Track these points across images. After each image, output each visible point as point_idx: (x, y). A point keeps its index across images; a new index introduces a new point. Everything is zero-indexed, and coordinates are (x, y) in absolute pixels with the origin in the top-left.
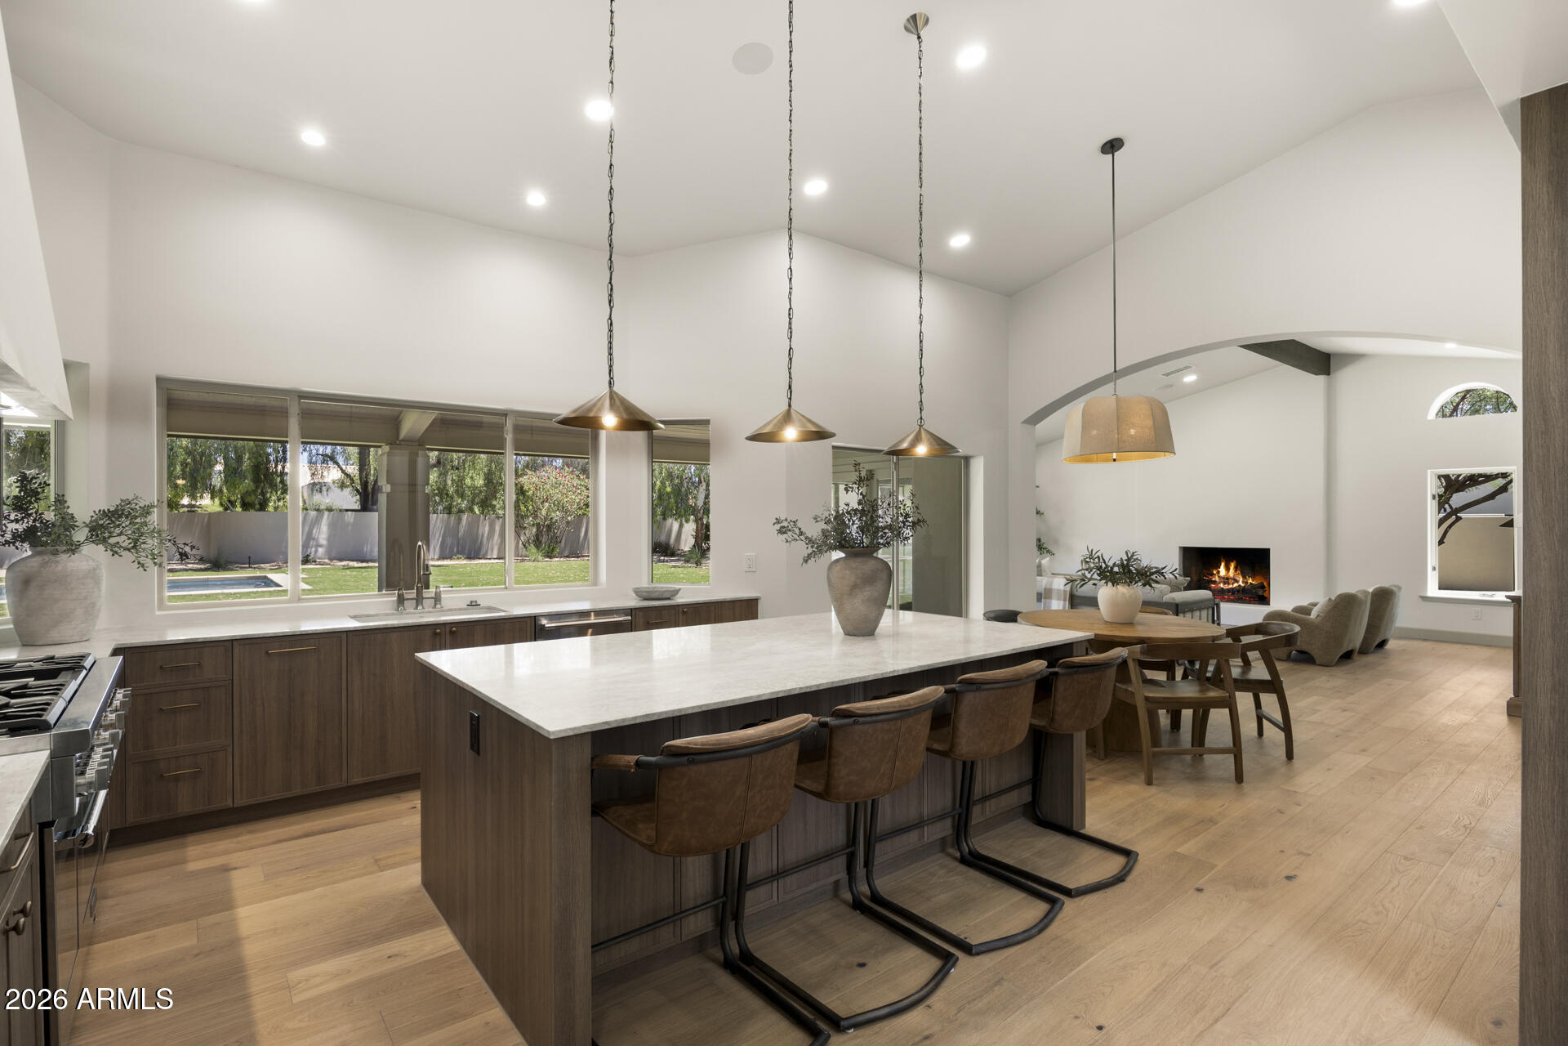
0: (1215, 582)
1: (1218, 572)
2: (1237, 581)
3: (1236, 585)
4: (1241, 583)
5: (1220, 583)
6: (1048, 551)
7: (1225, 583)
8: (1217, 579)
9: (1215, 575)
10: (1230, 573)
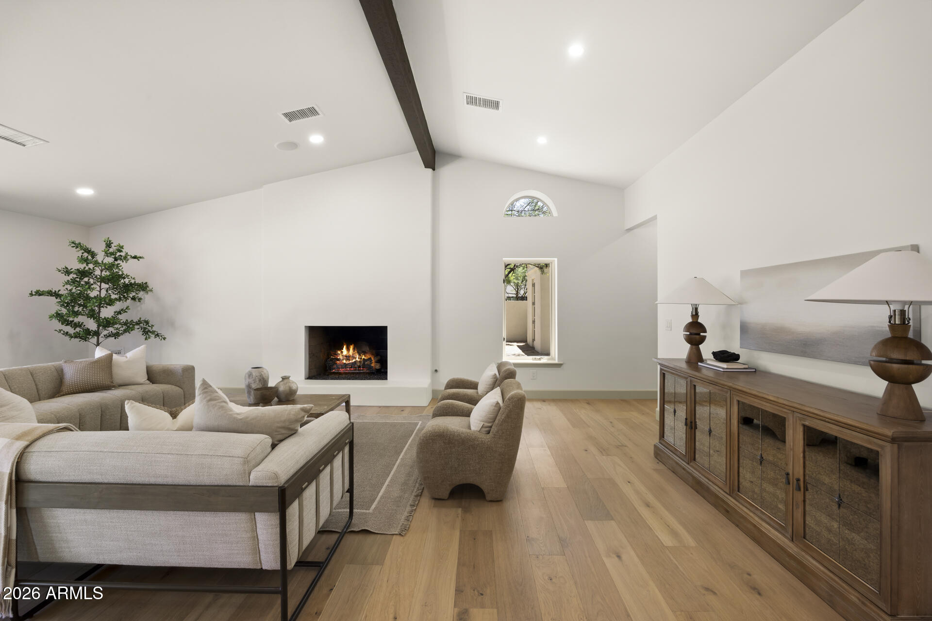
0: (339, 360)
1: (342, 352)
2: (354, 357)
3: (354, 360)
4: (357, 359)
5: (343, 360)
6: (158, 335)
7: (347, 360)
8: (340, 357)
9: (339, 354)
10: (350, 353)
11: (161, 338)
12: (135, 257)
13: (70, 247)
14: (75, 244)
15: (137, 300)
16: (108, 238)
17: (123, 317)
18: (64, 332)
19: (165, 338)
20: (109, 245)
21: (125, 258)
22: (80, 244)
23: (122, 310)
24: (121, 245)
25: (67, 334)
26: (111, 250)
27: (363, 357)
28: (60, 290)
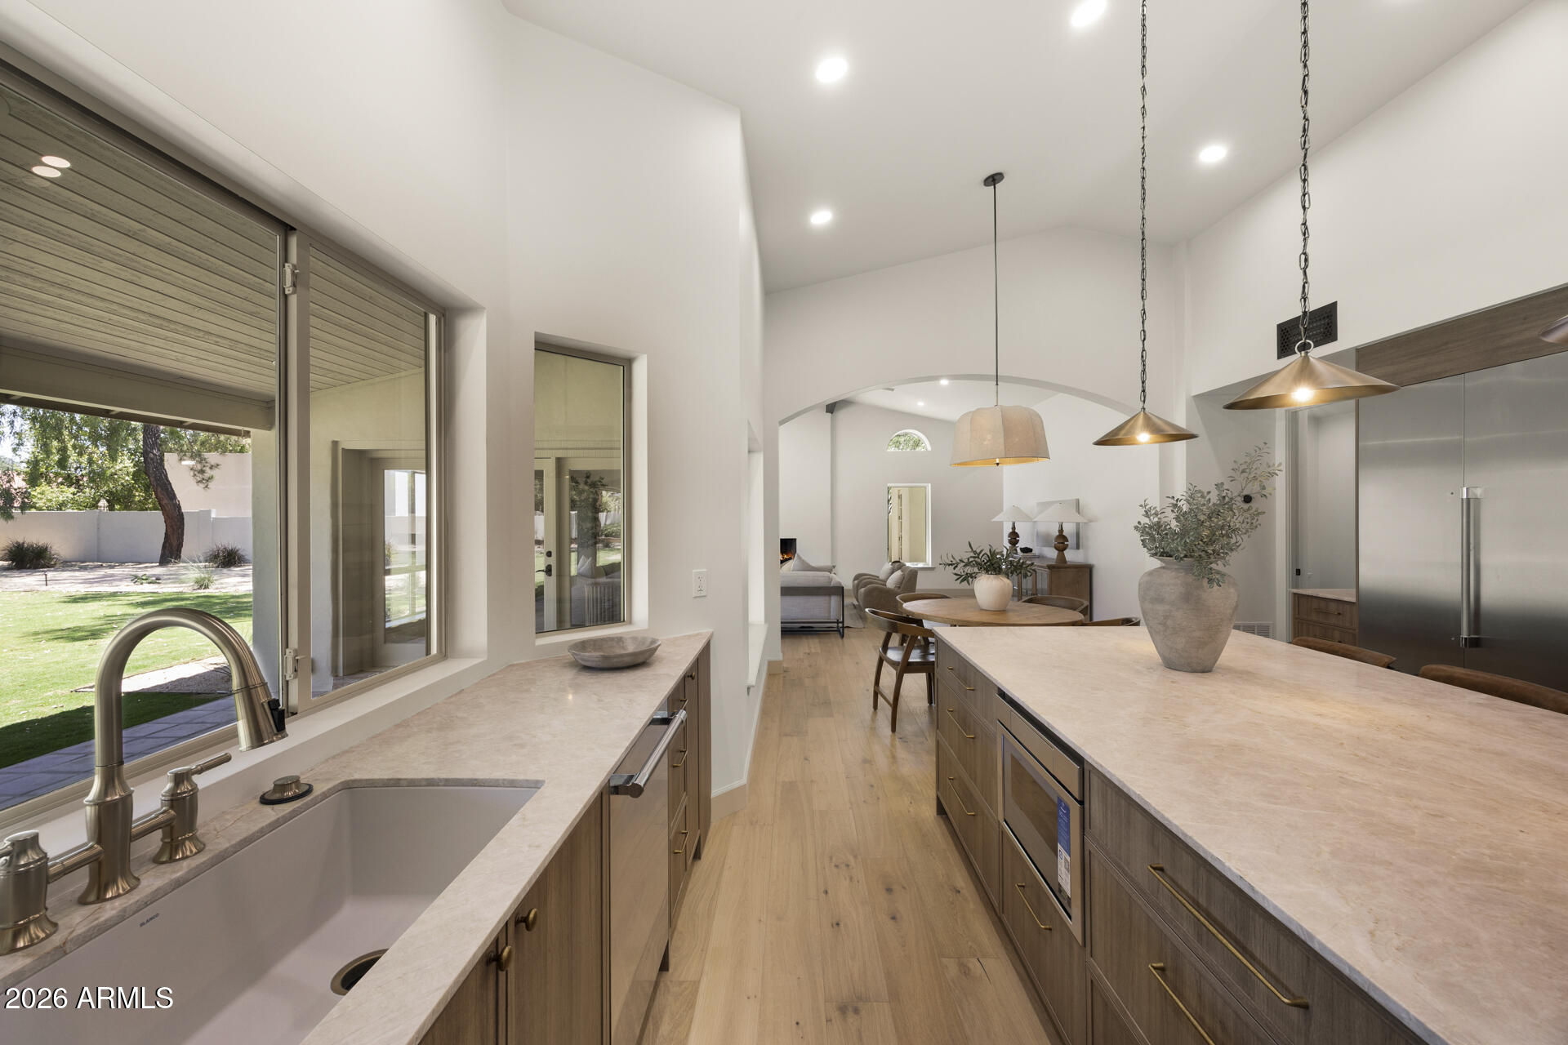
27: (785, 556)
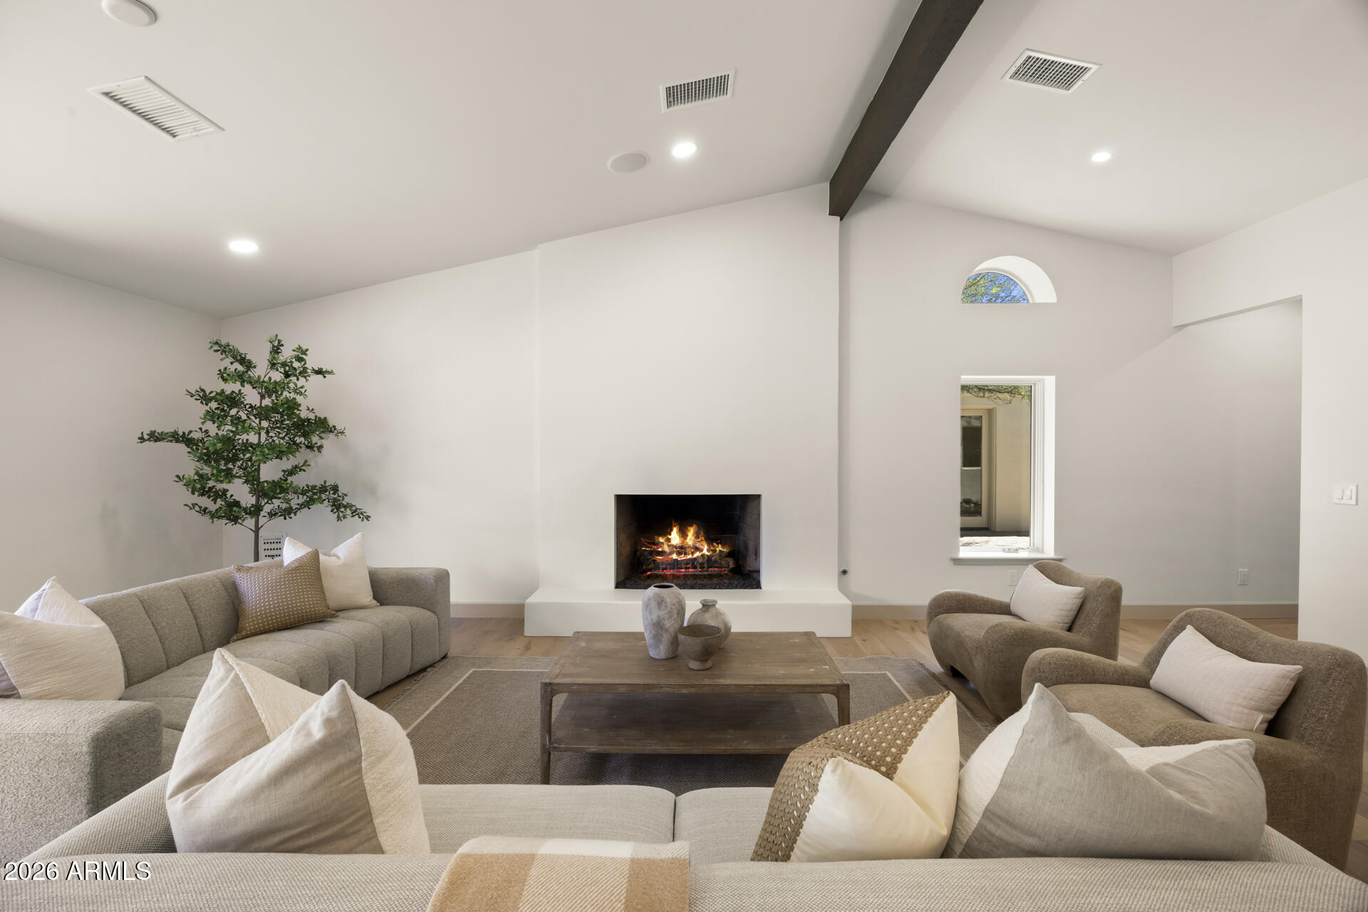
0: (662, 553)
1: (669, 540)
2: (697, 549)
3: (697, 554)
4: (705, 552)
5: (671, 553)
6: (356, 512)
7: (679, 554)
8: (666, 548)
9: (662, 543)
10: (688, 540)
11: (362, 516)
12: (319, 372)
13: (212, 351)
14: (220, 346)
15: (315, 449)
16: (277, 335)
17: (299, 480)
18: (200, 507)
19: (369, 517)
20: (276, 350)
21: (304, 373)
22: (228, 346)
23: (296, 466)
24: (304, 348)
25: (204, 511)
26: (281, 358)
27: (719, 548)
28: (190, 432)
